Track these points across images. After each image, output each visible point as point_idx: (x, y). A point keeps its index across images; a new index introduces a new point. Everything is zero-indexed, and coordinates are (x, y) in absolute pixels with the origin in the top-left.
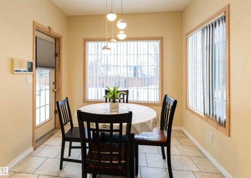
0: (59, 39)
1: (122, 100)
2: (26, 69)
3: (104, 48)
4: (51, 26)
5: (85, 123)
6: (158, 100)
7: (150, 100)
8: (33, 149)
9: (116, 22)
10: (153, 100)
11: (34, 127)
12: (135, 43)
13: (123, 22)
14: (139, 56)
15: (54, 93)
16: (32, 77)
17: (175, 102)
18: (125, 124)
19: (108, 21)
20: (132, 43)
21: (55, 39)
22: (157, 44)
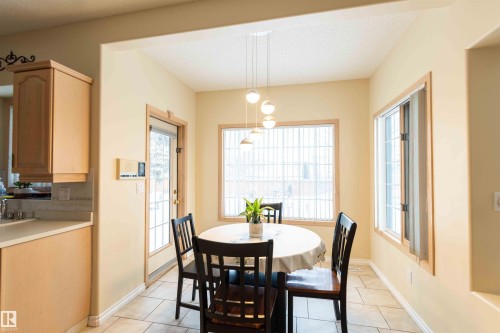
0: (183, 126)
1: (272, 219)
2: (136, 173)
3: (243, 142)
4: (170, 110)
5: (204, 256)
6: (332, 217)
7: (318, 217)
8: (145, 287)
9: (259, 104)
10: (323, 217)
11: (146, 255)
12: (296, 129)
13: (269, 104)
14: (301, 149)
15: (175, 207)
16: (144, 184)
17: (354, 226)
18: (263, 259)
19: (248, 103)
20: (290, 130)
21: (178, 127)
22: (329, 130)
